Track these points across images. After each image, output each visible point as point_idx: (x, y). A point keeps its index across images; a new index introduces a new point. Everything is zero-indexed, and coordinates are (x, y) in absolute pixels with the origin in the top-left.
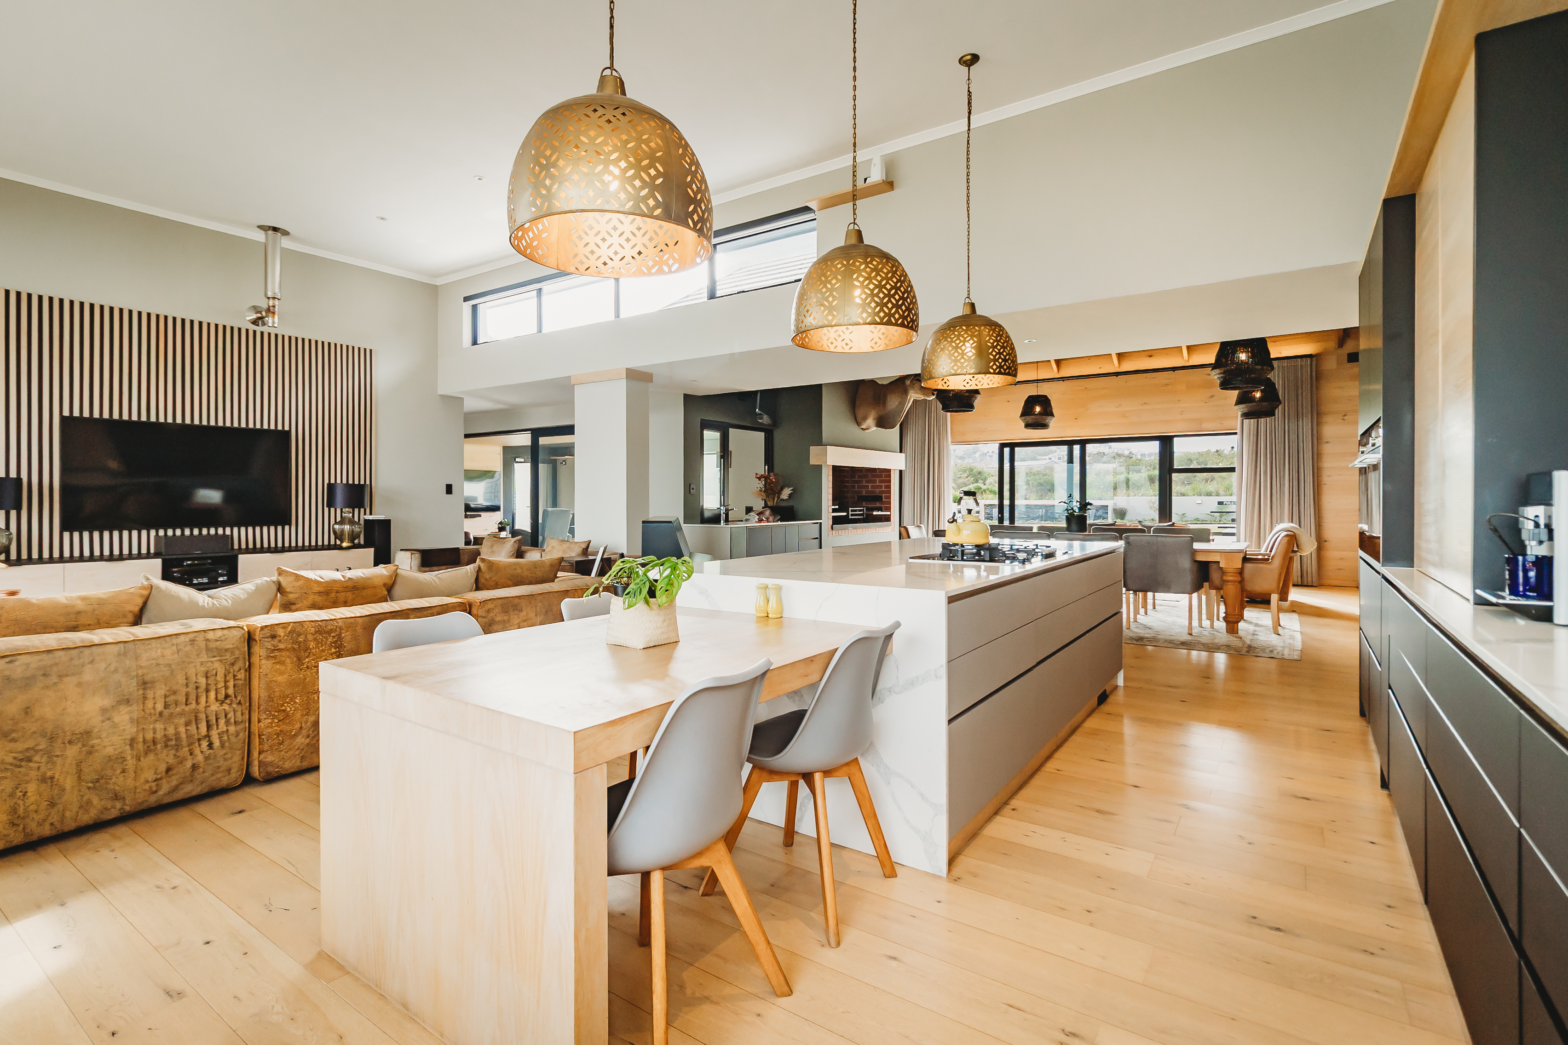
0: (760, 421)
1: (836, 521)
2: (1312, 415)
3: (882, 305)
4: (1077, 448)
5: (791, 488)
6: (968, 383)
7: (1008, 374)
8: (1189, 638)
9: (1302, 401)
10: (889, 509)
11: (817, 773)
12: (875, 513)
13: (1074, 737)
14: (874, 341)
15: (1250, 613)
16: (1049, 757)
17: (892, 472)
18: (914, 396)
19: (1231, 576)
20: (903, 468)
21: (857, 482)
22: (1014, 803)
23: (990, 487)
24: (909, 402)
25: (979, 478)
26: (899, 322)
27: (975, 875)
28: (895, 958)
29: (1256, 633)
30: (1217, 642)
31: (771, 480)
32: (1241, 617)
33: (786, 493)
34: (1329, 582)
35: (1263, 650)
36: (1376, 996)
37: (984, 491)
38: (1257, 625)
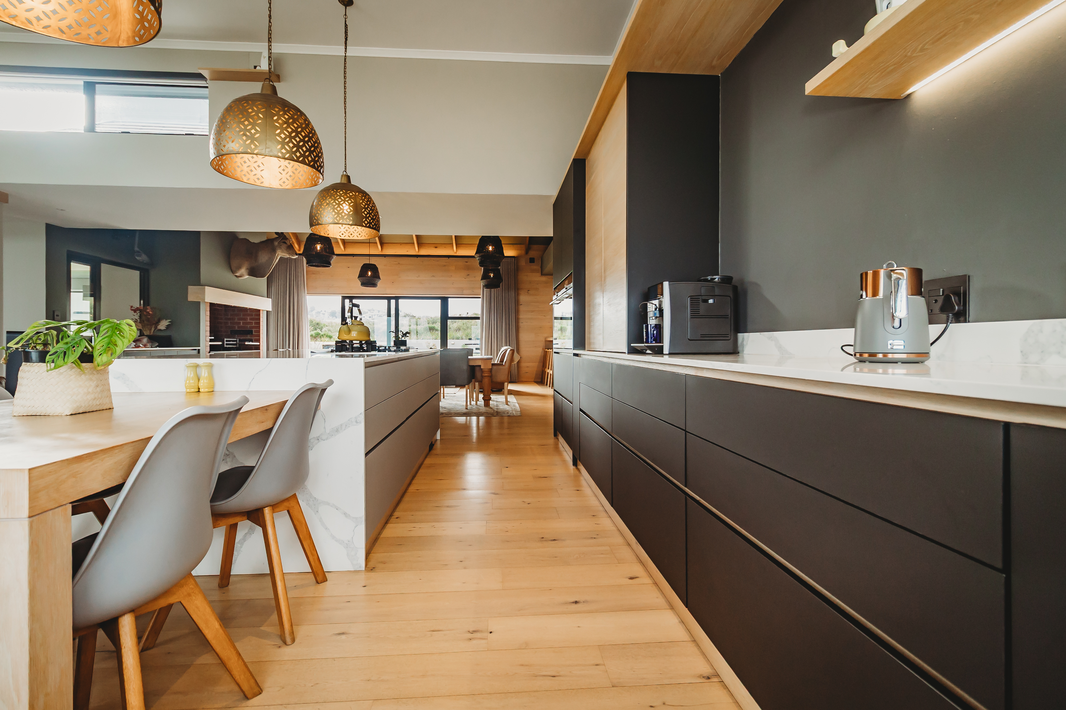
0: (138, 258)
1: (212, 348)
2: (515, 290)
3: (298, 147)
4: (393, 302)
5: (169, 320)
6: (343, 234)
7: (375, 229)
8: (466, 411)
9: (511, 281)
10: (258, 340)
11: (266, 508)
12: (246, 343)
13: (421, 471)
14: (282, 181)
15: (493, 397)
16: (410, 484)
17: (261, 312)
18: (281, 254)
19: (487, 373)
20: (270, 309)
21: (230, 319)
22: (396, 514)
23: (326, 333)
24: (277, 258)
25: (317, 327)
26: (311, 164)
27: (384, 563)
28: (343, 633)
29: (498, 405)
30: (481, 411)
31: (148, 312)
32: (490, 399)
33: (163, 325)
34: (523, 380)
35: (504, 413)
36: (602, 556)
37: (322, 336)
38: (497, 401)
